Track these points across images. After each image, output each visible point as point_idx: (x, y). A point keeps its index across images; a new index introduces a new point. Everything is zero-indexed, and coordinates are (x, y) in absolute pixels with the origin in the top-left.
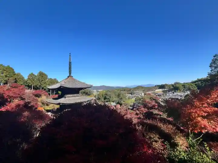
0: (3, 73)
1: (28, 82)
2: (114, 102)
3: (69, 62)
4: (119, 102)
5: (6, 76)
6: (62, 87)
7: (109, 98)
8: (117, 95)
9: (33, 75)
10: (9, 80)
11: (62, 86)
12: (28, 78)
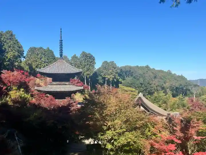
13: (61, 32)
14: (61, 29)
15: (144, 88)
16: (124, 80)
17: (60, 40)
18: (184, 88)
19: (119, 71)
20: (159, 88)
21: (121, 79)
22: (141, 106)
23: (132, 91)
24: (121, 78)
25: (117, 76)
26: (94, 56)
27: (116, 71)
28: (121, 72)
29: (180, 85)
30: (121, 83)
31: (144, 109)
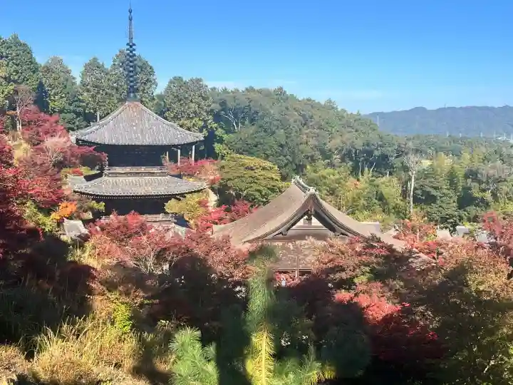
1: (83, 101)
5: (9, 80)
9: (98, 66)
10: (16, 92)
12: (83, 83)
13: (131, 20)
14: (130, 12)
15: (288, 157)
16: (228, 132)
17: (128, 44)
18: (376, 153)
19: (216, 107)
20: (317, 154)
21: (220, 130)
22: (313, 218)
23: (264, 169)
24: (222, 128)
25: (209, 121)
26: (150, 64)
27: (209, 106)
28: (222, 110)
29: (365, 143)
30: (221, 141)
31: (321, 225)
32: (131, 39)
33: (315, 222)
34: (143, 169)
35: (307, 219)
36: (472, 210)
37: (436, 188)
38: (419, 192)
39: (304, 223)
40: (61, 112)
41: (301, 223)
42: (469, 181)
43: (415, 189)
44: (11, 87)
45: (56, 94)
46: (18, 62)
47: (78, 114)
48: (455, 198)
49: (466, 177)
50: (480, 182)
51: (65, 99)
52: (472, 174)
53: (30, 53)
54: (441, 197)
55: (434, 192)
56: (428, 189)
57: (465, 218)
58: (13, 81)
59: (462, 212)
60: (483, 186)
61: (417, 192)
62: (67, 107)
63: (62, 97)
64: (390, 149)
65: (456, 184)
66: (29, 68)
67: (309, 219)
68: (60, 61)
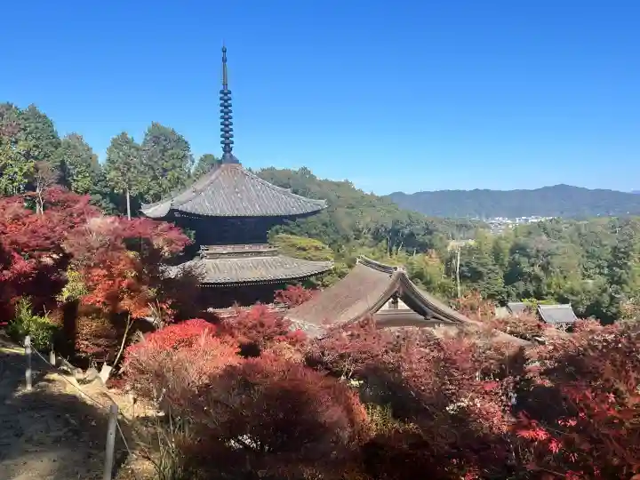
0: (16, 142)
1: (111, 180)
2: (563, 300)
3: (222, 92)
4: (598, 304)
5: (28, 156)
6: (176, 215)
7: (541, 274)
8: (607, 254)
9: (128, 142)
10: (37, 169)
11: (177, 211)
12: (110, 161)
13: (224, 60)
22: (399, 300)
29: (394, 221)
31: (408, 308)
32: (225, 85)
33: (402, 305)
34: (247, 248)
35: (393, 303)
36: (521, 286)
37: (482, 265)
38: (465, 269)
39: (390, 307)
40: (86, 192)
41: (386, 307)
42: (517, 256)
43: (461, 265)
44: (32, 164)
45: (79, 173)
46: (38, 135)
47: (104, 195)
48: (502, 274)
49: (512, 252)
50: (529, 257)
51: (89, 179)
52: (519, 249)
53: (51, 125)
54: (488, 273)
55: (481, 269)
56: (474, 265)
57: (515, 294)
58: (33, 157)
59: (509, 288)
60: (533, 260)
61: (463, 268)
62: (93, 187)
63: (85, 177)
64: (418, 227)
65: (502, 259)
66: (50, 143)
67: (395, 302)
68: (79, 139)
